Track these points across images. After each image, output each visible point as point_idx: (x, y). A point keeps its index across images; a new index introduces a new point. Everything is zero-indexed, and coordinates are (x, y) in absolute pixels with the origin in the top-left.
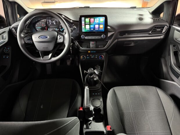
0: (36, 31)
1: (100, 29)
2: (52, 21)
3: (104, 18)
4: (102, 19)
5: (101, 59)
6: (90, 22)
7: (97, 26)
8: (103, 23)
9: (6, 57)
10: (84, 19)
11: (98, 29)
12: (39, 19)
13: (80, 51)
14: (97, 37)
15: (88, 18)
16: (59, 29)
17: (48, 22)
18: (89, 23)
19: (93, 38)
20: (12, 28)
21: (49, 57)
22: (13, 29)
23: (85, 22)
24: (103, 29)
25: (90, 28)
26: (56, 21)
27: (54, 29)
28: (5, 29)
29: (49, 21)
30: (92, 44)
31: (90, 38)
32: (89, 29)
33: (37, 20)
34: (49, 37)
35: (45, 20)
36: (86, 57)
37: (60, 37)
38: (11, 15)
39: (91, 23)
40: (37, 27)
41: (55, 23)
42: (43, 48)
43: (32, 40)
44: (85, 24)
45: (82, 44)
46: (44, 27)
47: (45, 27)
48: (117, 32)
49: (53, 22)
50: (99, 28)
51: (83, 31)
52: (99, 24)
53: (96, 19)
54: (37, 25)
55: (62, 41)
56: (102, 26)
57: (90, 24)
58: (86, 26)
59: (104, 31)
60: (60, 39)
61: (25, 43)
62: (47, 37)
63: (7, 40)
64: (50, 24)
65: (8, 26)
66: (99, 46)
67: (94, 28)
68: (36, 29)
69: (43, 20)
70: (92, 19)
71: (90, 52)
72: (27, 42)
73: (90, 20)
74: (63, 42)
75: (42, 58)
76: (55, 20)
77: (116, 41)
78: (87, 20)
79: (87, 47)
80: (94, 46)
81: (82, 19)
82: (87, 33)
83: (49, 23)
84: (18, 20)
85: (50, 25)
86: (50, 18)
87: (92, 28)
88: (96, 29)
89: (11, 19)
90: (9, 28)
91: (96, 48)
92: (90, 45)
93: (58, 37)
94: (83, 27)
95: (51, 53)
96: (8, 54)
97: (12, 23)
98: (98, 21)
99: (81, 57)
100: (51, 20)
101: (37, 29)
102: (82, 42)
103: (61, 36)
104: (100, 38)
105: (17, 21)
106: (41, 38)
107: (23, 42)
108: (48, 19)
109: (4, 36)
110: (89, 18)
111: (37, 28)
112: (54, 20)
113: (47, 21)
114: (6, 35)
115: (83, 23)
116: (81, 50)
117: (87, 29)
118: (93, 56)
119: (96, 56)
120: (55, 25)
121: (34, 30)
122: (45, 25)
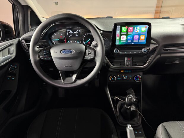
1: (140, 41)
2: (74, 32)
3: (147, 26)
4: (144, 29)
5: (138, 80)
6: (127, 31)
7: (136, 37)
8: (145, 33)
9: (11, 78)
10: (119, 28)
11: (137, 41)
12: (57, 29)
13: (110, 69)
14: (135, 52)
15: (125, 27)
16: (82, 42)
17: (69, 33)
18: (126, 33)
19: (130, 52)
20: (21, 40)
21: (72, 79)
22: (23, 41)
23: (121, 32)
24: (144, 41)
25: (127, 40)
26: (78, 32)
28: (13, 41)
29: (70, 31)
30: (127, 61)
31: (126, 52)
32: (125, 41)
33: (53, 31)
34: (74, 52)
35: (65, 30)
36: (117, 77)
38: (21, 23)
39: (129, 33)
40: (54, 39)
41: (78, 34)
42: (65, 67)
43: (50, 55)
44: (121, 35)
45: (113, 61)
46: (63, 39)
47: (65, 39)
48: (161, 45)
49: (75, 33)
50: (139, 39)
51: (117, 43)
52: (139, 35)
53: (135, 28)
54: (53, 37)
55: (92, 58)
56: (143, 37)
57: (127, 35)
58: (122, 36)
59: (145, 43)
60: (89, 54)
61: (40, 59)
62: (71, 52)
63: (14, 55)
64: (71, 35)
65: (16, 38)
66: (136, 63)
67: (133, 40)
68: (52, 42)
69: (62, 30)
70: (131, 28)
71: (123, 71)
72: (42, 58)
73: (127, 29)
74: (94, 58)
75: (64, 80)
76: (78, 30)
77: (159, 56)
78: (124, 29)
79: (121, 64)
80: (130, 63)
81: (117, 28)
82: (123, 47)
83: (69, 34)
84: (30, 30)
85: (71, 37)
86: (71, 27)
87: (130, 40)
88: (134, 41)
89: (22, 28)
90: (18, 40)
91: (132, 66)
92: (124, 62)
93: (87, 51)
94: (117, 38)
95: (75, 74)
96: (14, 74)
97: (22, 33)
98: (138, 31)
99: (110, 78)
100: (72, 30)
101: (54, 42)
102: (114, 58)
103: (90, 51)
104: (140, 52)
105: (28, 31)
106: (63, 52)
107: (38, 58)
108: (68, 29)
109: (11, 50)
110: (127, 27)
112: (76, 30)
114: (13, 49)
115: (118, 32)
116: (112, 69)
117: (123, 41)
118: (126, 76)
119: (131, 76)
120: (77, 37)
121: (50, 42)
122: (64, 37)
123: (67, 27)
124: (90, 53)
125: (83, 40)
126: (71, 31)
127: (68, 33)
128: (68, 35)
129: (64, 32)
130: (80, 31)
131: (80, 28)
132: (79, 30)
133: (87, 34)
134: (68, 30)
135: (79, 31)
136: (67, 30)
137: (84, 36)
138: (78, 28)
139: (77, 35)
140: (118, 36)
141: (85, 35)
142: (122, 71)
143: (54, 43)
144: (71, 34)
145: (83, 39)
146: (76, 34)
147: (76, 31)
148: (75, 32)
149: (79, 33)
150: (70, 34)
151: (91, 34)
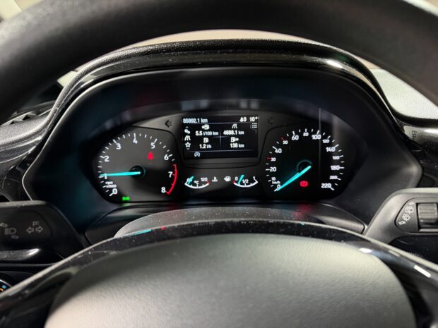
0: (96, 193)
2: (221, 129)
12: (127, 116)
16: (264, 178)
17: (192, 135)
26: (246, 126)
27: (228, 179)
33: (108, 124)
35: (173, 118)
40: (111, 167)
46: (158, 165)
47: (169, 165)
49: (226, 133)
54: (107, 159)
64: (206, 145)
68: (98, 185)
69: (157, 123)
76: (243, 120)
83: (196, 141)
85: (206, 155)
86: (204, 103)
101: (110, 185)
108: (190, 114)
111: (105, 176)
112: (237, 119)
113: (184, 126)
120: (237, 153)
121: (86, 187)
122: (166, 158)
123: (187, 105)
125: (273, 169)
126: (206, 127)
127: (188, 138)
128: (188, 145)
129: (170, 129)
130: (255, 126)
131: (254, 104)
132: (252, 119)
133: (296, 138)
134: (192, 121)
135: (248, 123)
136: (186, 121)
137: (279, 151)
138: (243, 104)
139: (235, 145)
141: (286, 142)
143: (111, 190)
144: (206, 140)
145: (273, 164)
146: (233, 139)
147: (235, 126)
148: (229, 128)
149: (248, 136)
150: (200, 139)
151: (317, 137)
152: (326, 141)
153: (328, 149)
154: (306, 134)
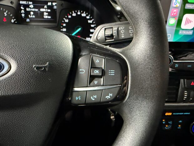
17: (25, 10)
23: (185, 1)
26: (51, 7)
29: (28, 6)
30: (186, 88)
34: (14, 66)
37: (93, 66)
41: (49, 14)
44: (183, 11)
49: (42, 10)
55: (110, 96)
58: (186, 17)
60: (92, 78)
64: (32, 16)
69: (6, 2)
76: (49, 4)
83: (27, 13)
93: (83, 63)
94: (172, 21)
113: (20, 5)
115: (176, 3)
117: (185, 33)
118: (170, 123)
119: (181, 121)
120: (47, 21)
122: (12, 21)
124: (97, 72)
125: (65, 30)
126: (32, 6)
127: (23, 11)
128: (23, 15)
129: (13, 6)
130: (55, 7)
132: (54, 4)
133: (74, 15)
134: (24, 3)
136: (21, 2)
137: (67, 21)
139: (46, 17)
140: (174, 17)
141: (70, 17)
142: (167, 114)
144: (32, 13)
145: (64, 27)
146: (45, 14)
147: (46, 7)
148: (43, 8)
149: (53, 13)
150: (29, 12)
151: (84, 15)
152: (88, 17)
153: (89, 21)
154: (79, 13)
